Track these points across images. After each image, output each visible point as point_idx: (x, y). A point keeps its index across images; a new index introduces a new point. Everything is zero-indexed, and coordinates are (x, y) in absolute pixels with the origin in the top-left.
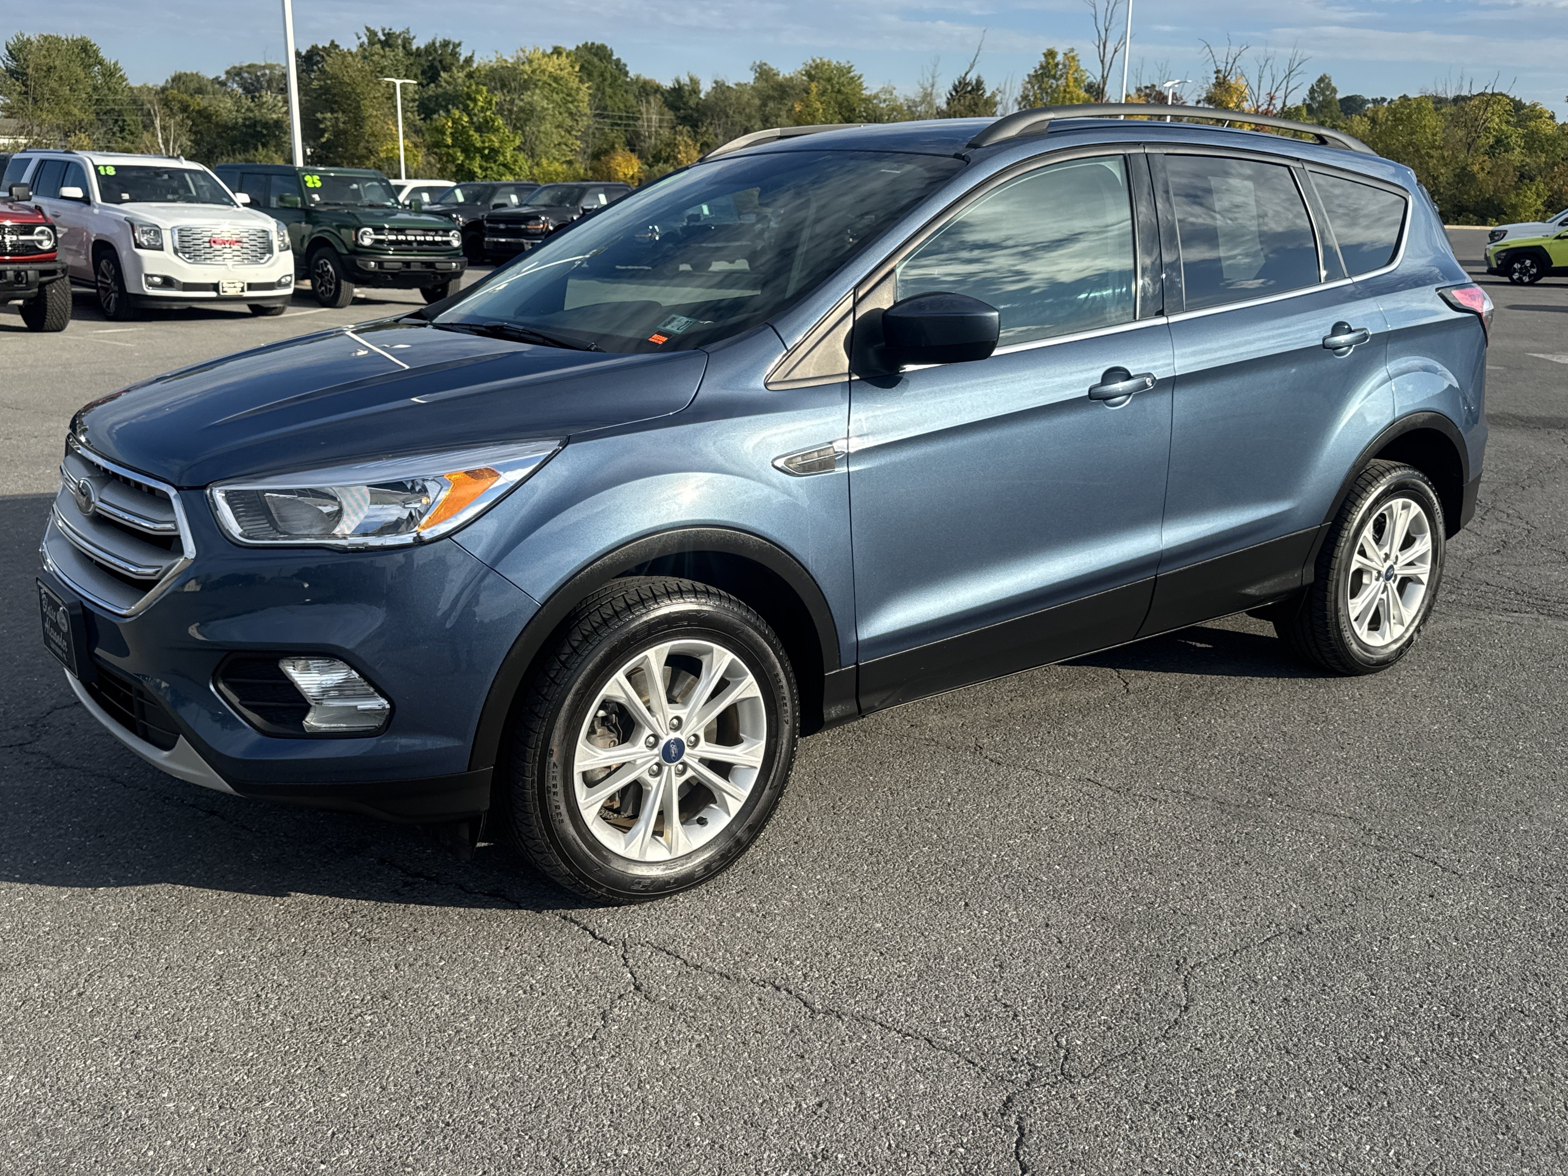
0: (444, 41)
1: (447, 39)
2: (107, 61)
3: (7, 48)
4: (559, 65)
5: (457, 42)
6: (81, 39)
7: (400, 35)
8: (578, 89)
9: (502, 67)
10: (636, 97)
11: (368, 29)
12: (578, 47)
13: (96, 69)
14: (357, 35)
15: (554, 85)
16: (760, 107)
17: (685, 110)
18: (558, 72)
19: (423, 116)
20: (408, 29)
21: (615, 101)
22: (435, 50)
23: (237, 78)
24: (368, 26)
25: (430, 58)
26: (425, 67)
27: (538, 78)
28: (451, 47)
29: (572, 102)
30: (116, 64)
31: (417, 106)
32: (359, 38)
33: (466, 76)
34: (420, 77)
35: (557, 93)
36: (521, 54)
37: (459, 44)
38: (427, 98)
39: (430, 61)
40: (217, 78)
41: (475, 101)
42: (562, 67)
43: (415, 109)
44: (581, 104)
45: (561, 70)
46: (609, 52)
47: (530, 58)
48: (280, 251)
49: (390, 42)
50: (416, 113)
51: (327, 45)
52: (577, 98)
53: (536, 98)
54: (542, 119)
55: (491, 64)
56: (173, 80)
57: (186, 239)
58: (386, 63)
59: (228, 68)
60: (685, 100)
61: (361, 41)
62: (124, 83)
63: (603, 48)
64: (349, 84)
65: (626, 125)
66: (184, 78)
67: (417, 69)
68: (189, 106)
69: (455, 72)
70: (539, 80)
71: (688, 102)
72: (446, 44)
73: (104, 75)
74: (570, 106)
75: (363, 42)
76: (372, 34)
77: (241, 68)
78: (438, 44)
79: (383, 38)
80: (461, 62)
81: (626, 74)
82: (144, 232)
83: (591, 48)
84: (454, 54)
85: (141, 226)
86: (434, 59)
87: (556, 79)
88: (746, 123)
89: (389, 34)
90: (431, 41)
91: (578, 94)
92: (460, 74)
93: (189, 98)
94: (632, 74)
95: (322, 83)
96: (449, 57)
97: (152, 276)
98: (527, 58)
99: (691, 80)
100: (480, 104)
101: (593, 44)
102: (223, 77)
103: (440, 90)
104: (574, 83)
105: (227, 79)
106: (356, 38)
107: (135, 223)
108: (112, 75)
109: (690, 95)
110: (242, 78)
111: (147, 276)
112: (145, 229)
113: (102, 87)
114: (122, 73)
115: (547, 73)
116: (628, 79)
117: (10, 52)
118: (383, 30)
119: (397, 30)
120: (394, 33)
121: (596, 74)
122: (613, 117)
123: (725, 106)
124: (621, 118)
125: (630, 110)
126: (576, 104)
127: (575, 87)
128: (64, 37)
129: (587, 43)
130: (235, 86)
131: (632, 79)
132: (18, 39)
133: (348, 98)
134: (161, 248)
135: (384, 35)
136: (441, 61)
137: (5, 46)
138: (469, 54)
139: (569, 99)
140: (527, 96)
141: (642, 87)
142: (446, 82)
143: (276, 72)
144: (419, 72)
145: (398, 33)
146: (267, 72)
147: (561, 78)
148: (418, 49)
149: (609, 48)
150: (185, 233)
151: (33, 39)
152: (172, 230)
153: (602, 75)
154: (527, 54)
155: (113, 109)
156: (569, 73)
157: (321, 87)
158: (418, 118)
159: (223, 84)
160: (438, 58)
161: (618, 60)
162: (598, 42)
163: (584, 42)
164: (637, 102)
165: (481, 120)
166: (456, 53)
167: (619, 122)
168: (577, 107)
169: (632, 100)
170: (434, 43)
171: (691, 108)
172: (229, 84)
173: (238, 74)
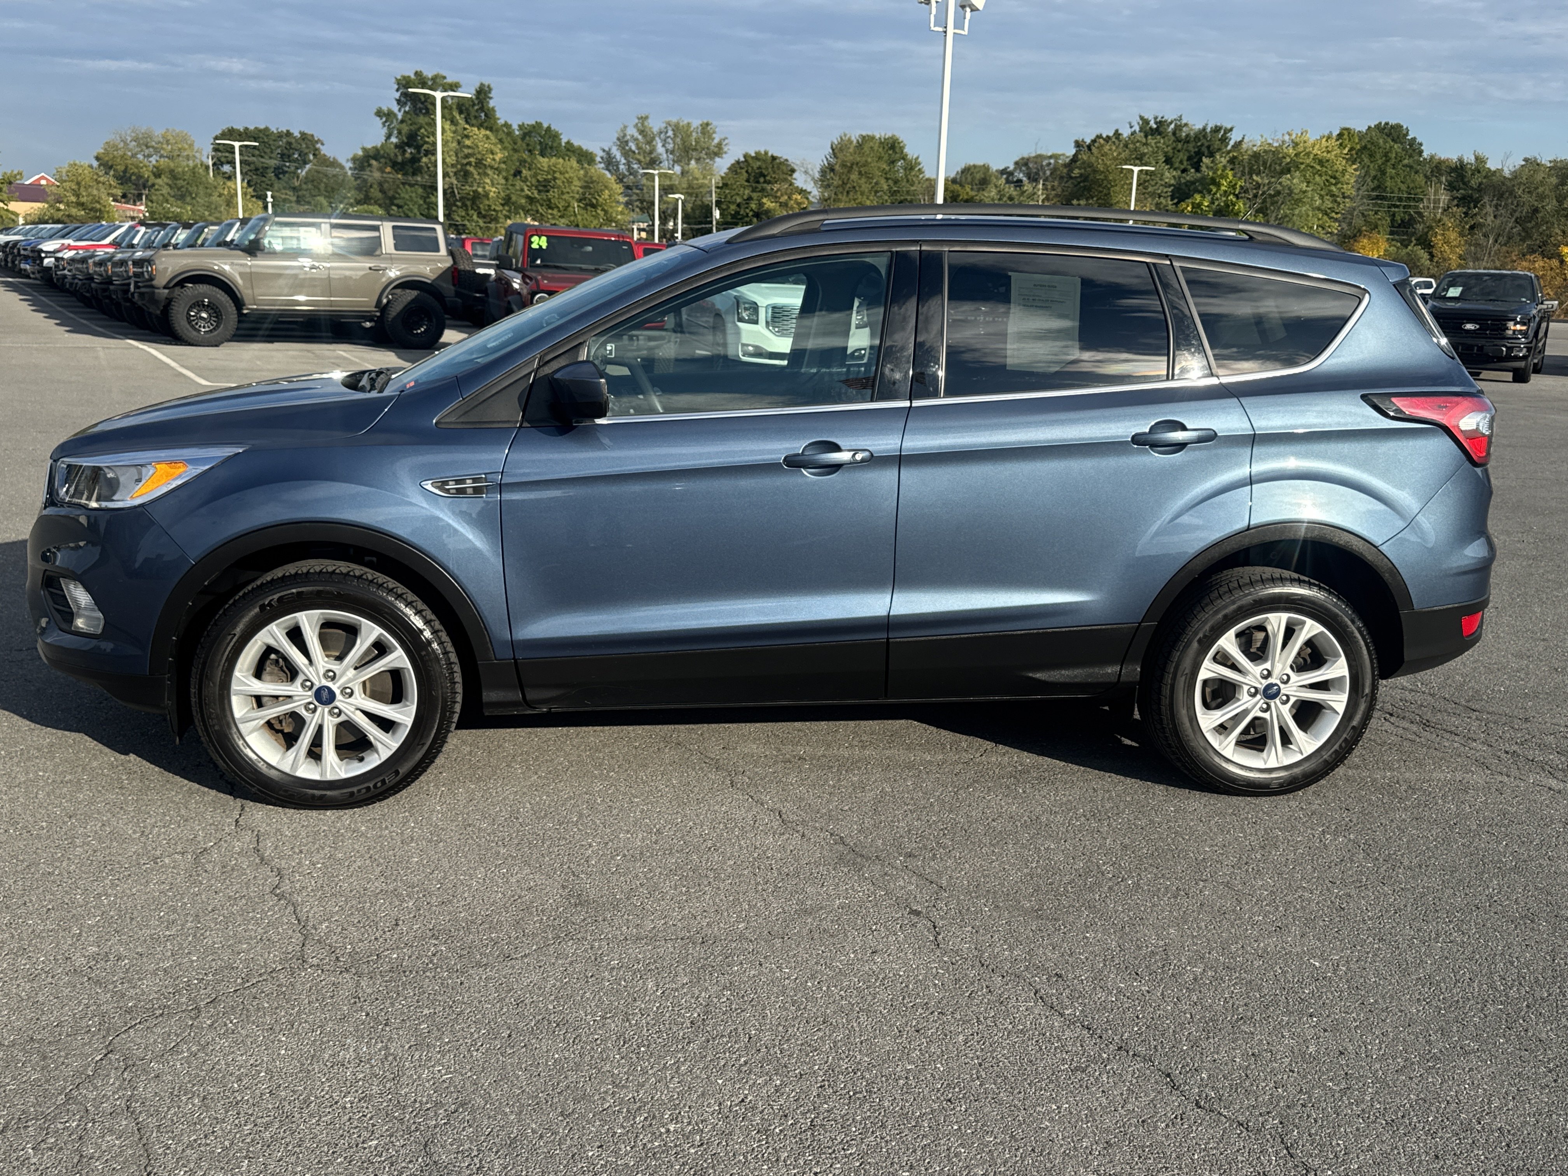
0: (1216, 126)
1: (1219, 124)
2: (910, 157)
3: (832, 147)
4: (1327, 147)
5: (1229, 127)
6: (891, 138)
7: (1171, 123)
8: (1344, 172)
9: (1265, 151)
10: (1426, 176)
11: (1142, 118)
12: (1369, 127)
13: (899, 163)
14: (1130, 124)
15: (1318, 167)
16: (1557, 187)
17: (1465, 190)
18: (1325, 154)
19: (1176, 201)
20: (1181, 116)
21: (1396, 182)
22: (1205, 136)
23: (1024, 168)
24: (1143, 115)
25: (1199, 144)
26: (1192, 153)
27: (1301, 161)
28: (1222, 132)
29: (1335, 184)
30: (917, 158)
31: (1172, 191)
32: (1131, 127)
33: (1228, 162)
34: (1185, 163)
35: (1320, 175)
36: (1287, 138)
37: (1231, 130)
38: (1185, 184)
39: (1198, 147)
40: (1006, 169)
41: (1218, 185)
42: (1330, 149)
43: (1169, 194)
44: (1345, 186)
45: (1328, 152)
46: (1405, 132)
47: (1295, 141)
48: (857, 328)
49: (1161, 129)
50: (1169, 199)
51: (1111, 134)
52: (1342, 179)
53: (1295, 181)
54: (1298, 202)
55: (1255, 149)
56: (963, 172)
57: (777, 315)
58: (1146, 151)
59: (1017, 159)
60: (1466, 180)
61: (1133, 129)
62: (921, 176)
63: (1398, 127)
64: (1103, 172)
65: (1405, 207)
66: (972, 170)
67: (1184, 155)
68: (958, 196)
69: (1218, 157)
70: (1302, 163)
71: (1469, 182)
72: (1217, 129)
73: (905, 169)
74: (1333, 188)
75: (1135, 131)
76: (1145, 122)
77: (1028, 159)
78: (1208, 130)
79: (1155, 126)
80: (1229, 147)
81: (1420, 153)
82: (746, 309)
83: (1384, 129)
84: (1224, 140)
85: (745, 303)
86: (1202, 145)
87: (1321, 162)
88: (1536, 203)
89: (1160, 122)
90: (1201, 127)
91: (1344, 175)
92: (1223, 159)
93: (959, 188)
94: (1425, 155)
95: (1083, 171)
96: (1218, 142)
97: (748, 345)
98: (1293, 141)
99: (1477, 158)
100: (1223, 188)
101: (1387, 124)
102: (1012, 167)
103: (1199, 175)
104: (1340, 164)
105: (1015, 169)
106: (1128, 126)
107: (741, 301)
108: (912, 169)
109: (1473, 174)
110: (1028, 168)
111: (743, 345)
112: (747, 306)
113: (902, 180)
114: (921, 166)
115: (1312, 156)
116: (1422, 159)
117: (833, 150)
118: (1156, 118)
119: (1169, 117)
120: (1166, 121)
121: (1378, 156)
122: (1391, 199)
123: (1514, 186)
124: (1400, 199)
125: (1412, 192)
126: (1339, 186)
127: (1341, 169)
128: (878, 136)
129: (1380, 123)
130: (1021, 175)
131: (1426, 159)
132: (841, 138)
133: (1100, 186)
134: (756, 322)
135: (1156, 123)
136: (1208, 147)
137: (829, 146)
138: (1239, 139)
139: (1333, 181)
140: (1285, 179)
141: (1436, 167)
142: (1207, 167)
143: (1060, 161)
144: (1186, 158)
145: (1169, 120)
146: (1052, 161)
147: (1328, 161)
148: (1187, 136)
149: (1405, 127)
150: (777, 310)
151: (853, 138)
152: (766, 307)
153: (1386, 155)
154: (1293, 137)
155: (906, 200)
156: (1336, 156)
157: (1081, 175)
158: (1170, 203)
159: (1011, 174)
160: (1206, 144)
161: (1414, 139)
162: (1392, 122)
163: (1377, 123)
164: (1426, 182)
165: (1222, 204)
166: (1226, 139)
167: (1398, 203)
168: (1340, 189)
169: (1420, 179)
170: (1204, 129)
171: (1472, 188)
172: (1016, 174)
173: (1026, 164)
